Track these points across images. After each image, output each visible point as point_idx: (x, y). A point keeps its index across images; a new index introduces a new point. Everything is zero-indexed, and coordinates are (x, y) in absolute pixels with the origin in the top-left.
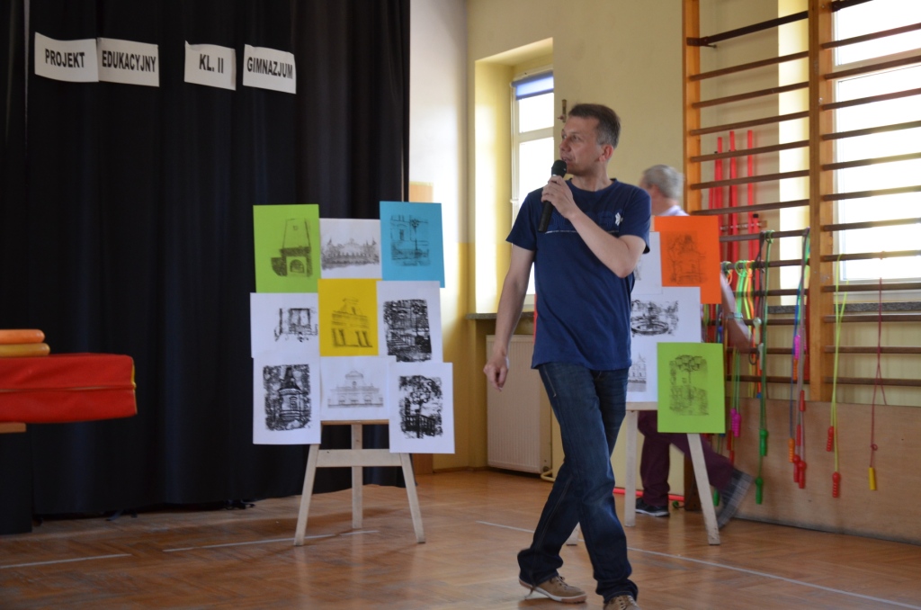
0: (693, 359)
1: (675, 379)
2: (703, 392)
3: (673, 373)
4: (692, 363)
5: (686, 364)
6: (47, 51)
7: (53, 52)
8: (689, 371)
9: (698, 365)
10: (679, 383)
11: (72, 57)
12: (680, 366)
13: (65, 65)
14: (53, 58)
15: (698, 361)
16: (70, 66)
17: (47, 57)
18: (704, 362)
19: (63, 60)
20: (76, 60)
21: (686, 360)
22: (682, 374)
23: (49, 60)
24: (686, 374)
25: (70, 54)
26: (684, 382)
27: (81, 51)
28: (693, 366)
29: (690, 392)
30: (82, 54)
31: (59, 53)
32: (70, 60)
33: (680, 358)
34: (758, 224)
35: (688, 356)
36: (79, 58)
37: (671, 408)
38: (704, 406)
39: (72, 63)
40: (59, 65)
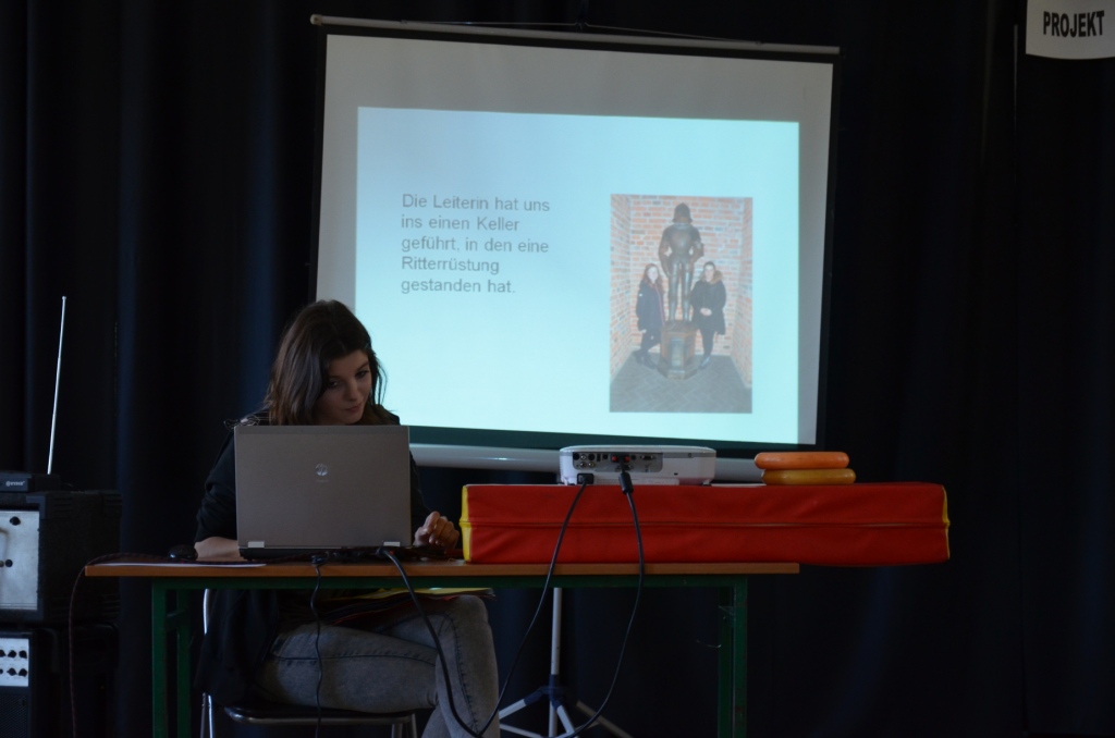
6: (1046, 14)
7: (1055, 15)
11: (1085, 20)
13: (1073, 34)
14: (1055, 25)
16: (1082, 34)
17: (1046, 24)
19: (1072, 26)
20: (1091, 25)
23: (1049, 28)
25: (1082, 16)
27: (1099, 9)
30: (1101, 14)
31: (1065, 16)
32: (1082, 25)
36: (1096, 21)
39: (1084, 29)
40: (1065, 34)
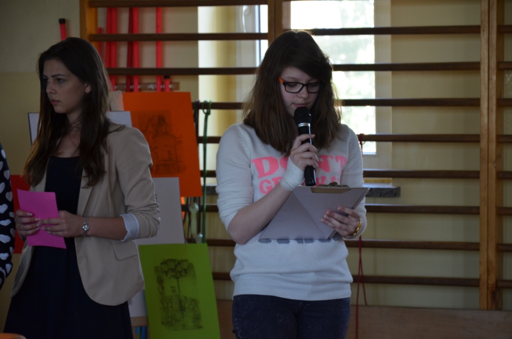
0: (179, 263)
1: (163, 288)
2: (194, 302)
3: (160, 281)
4: (179, 268)
5: (173, 270)
8: (177, 278)
9: (186, 270)
10: (168, 292)
12: (166, 273)
15: (185, 266)
18: (191, 266)
21: (172, 265)
22: (170, 282)
24: (174, 282)
26: (174, 291)
28: (180, 272)
29: (180, 302)
33: (165, 263)
34: (170, 86)
35: (174, 260)
37: (163, 323)
38: (197, 318)
